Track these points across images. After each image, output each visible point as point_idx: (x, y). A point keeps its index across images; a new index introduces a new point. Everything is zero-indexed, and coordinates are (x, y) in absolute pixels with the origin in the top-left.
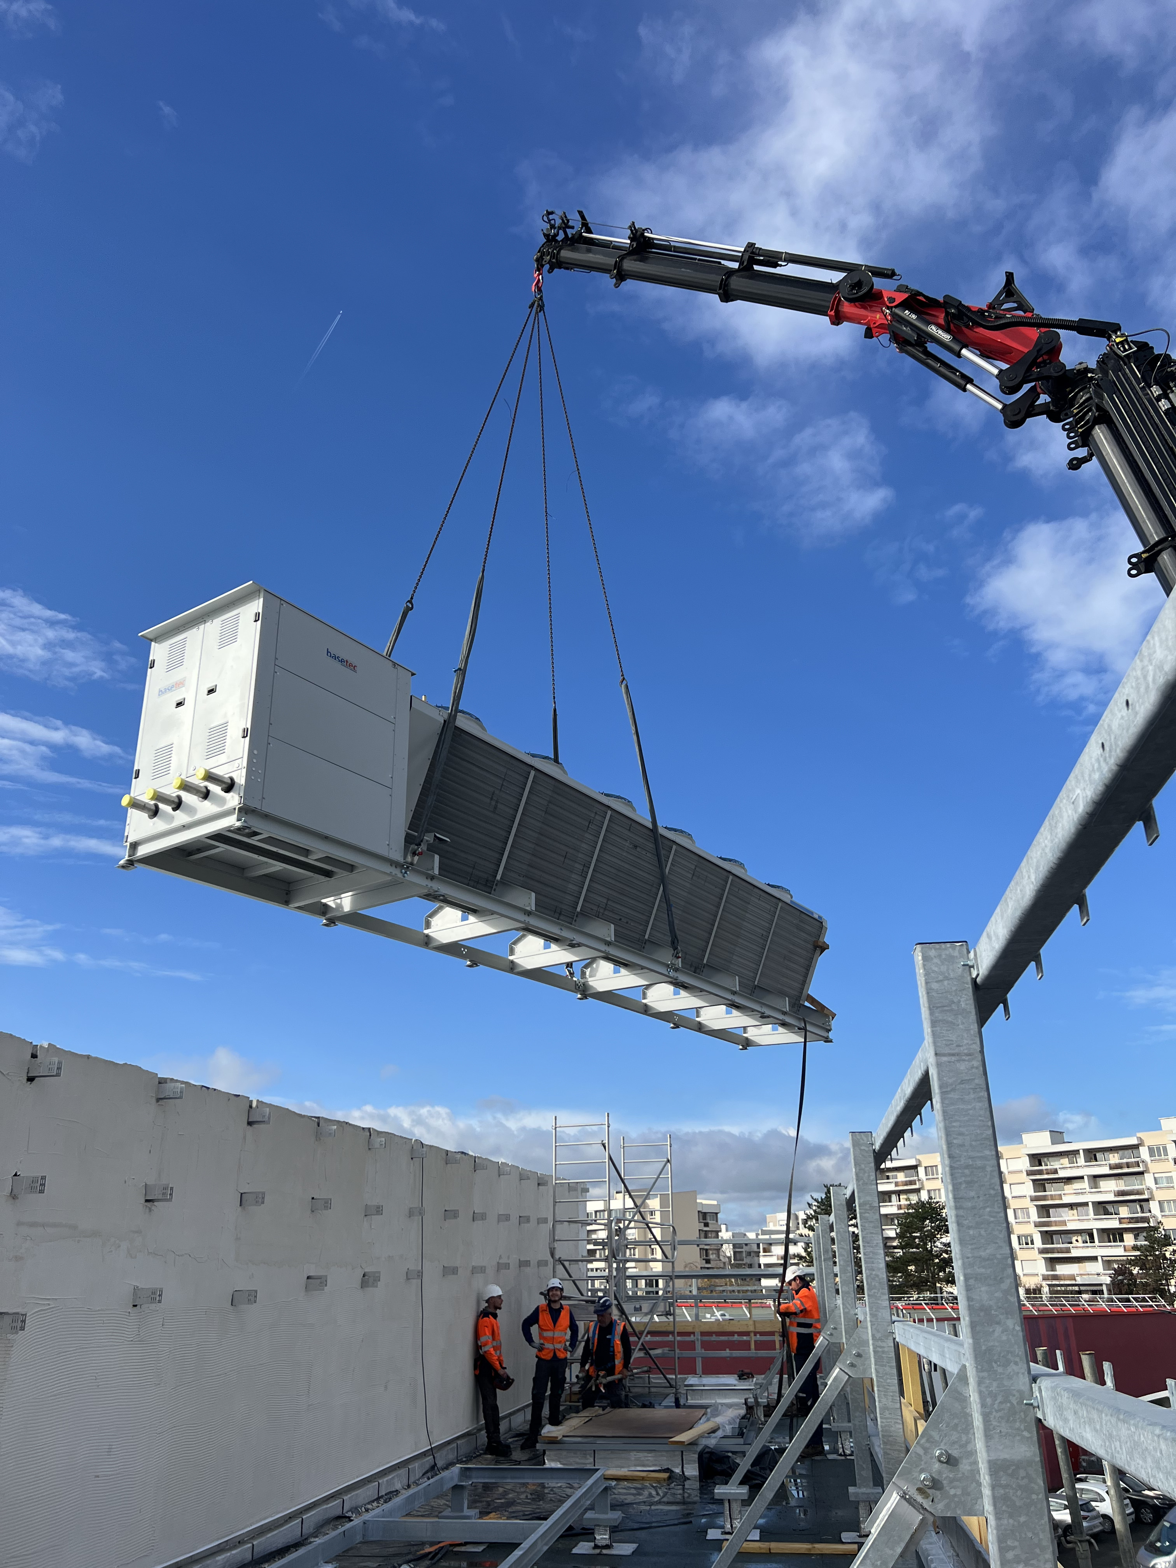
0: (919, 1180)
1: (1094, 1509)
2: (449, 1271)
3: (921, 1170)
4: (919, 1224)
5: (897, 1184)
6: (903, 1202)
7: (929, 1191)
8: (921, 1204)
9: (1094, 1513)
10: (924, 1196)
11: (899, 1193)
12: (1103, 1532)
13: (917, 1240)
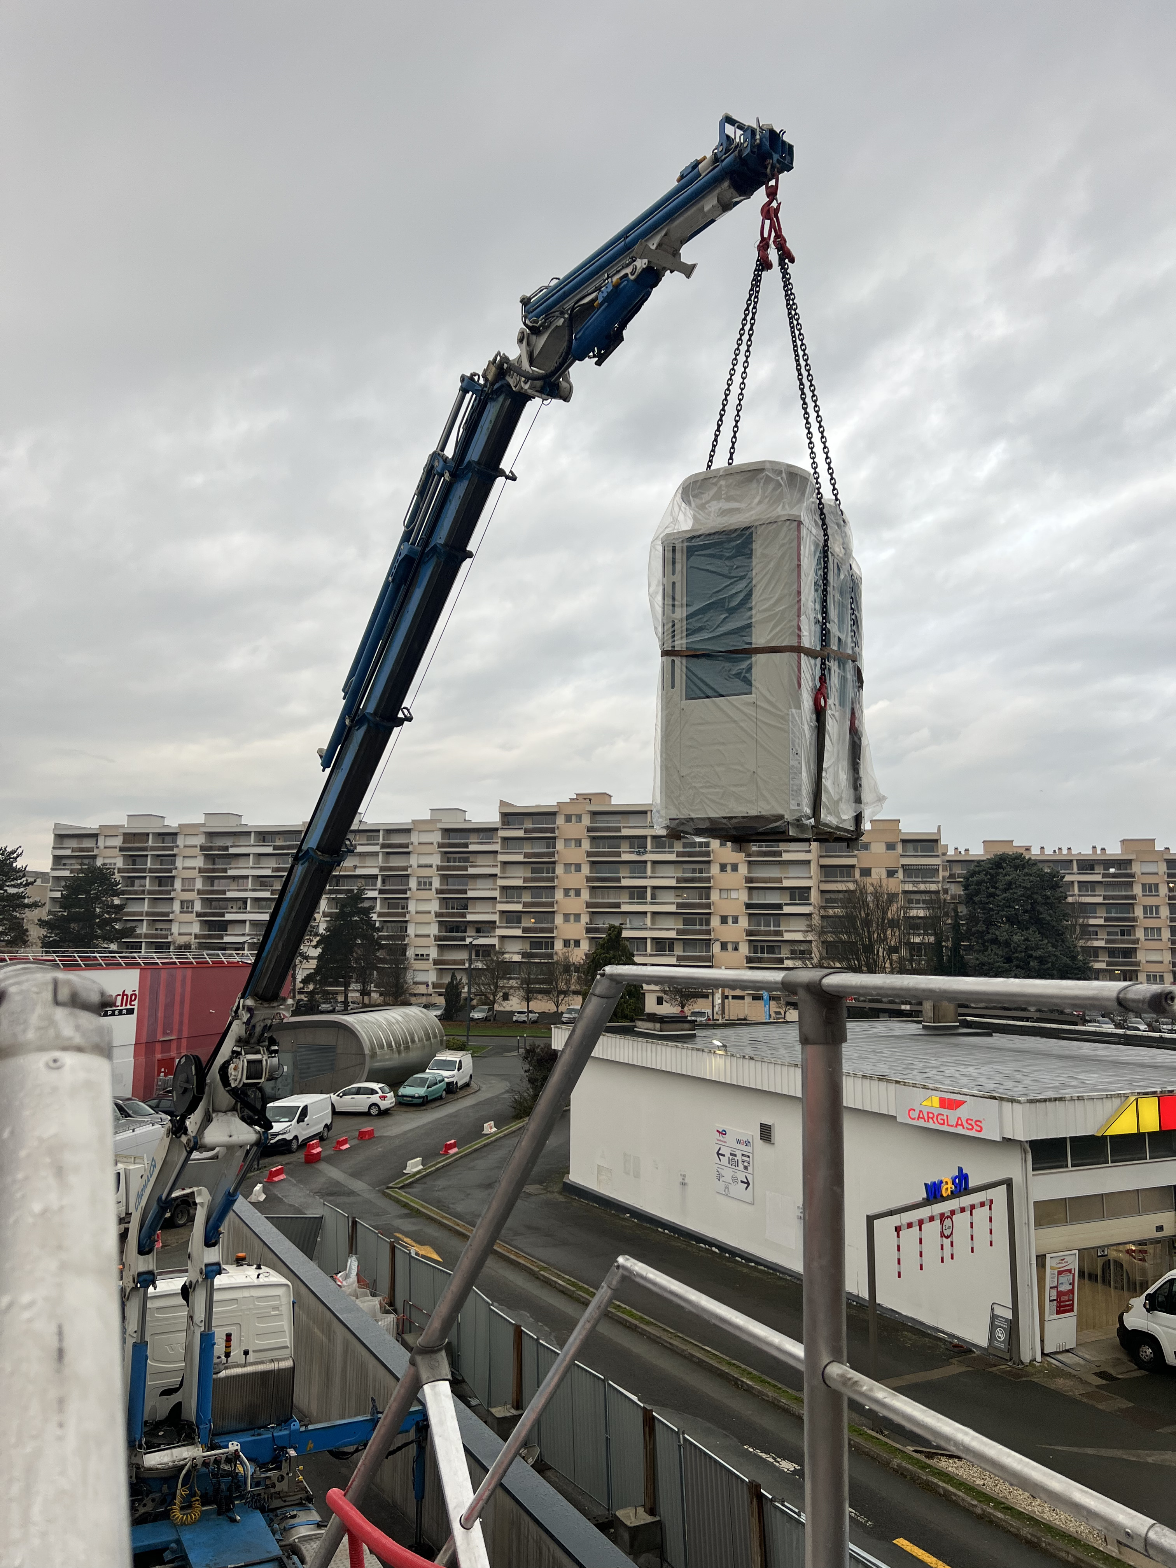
0: (97, 847)
3: (101, 840)
4: (86, 888)
5: (74, 850)
6: (77, 866)
7: (105, 858)
8: (93, 870)
10: (99, 862)
11: (74, 858)
13: (81, 902)
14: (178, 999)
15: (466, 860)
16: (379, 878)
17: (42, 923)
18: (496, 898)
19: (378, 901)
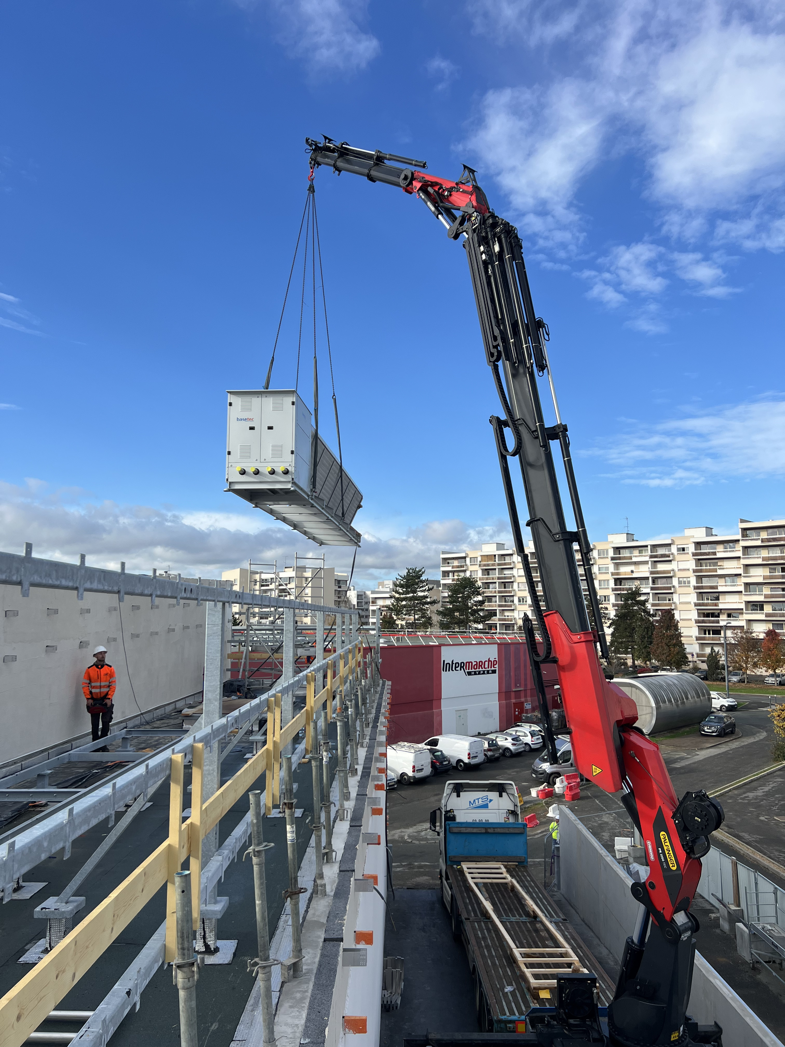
0: (466, 565)
1: (521, 740)
2: (135, 636)
3: (468, 560)
4: (462, 590)
5: (453, 567)
6: (456, 577)
7: (471, 571)
8: (465, 579)
9: (520, 742)
10: (468, 574)
11: (453, 572)
12: (525, 751)
13: (460, 599)
14: (522, 665)
15: (715, 564)
16: (650, 579)
17: (439, 613)
18: (741, 592)
19: (651, 594)
